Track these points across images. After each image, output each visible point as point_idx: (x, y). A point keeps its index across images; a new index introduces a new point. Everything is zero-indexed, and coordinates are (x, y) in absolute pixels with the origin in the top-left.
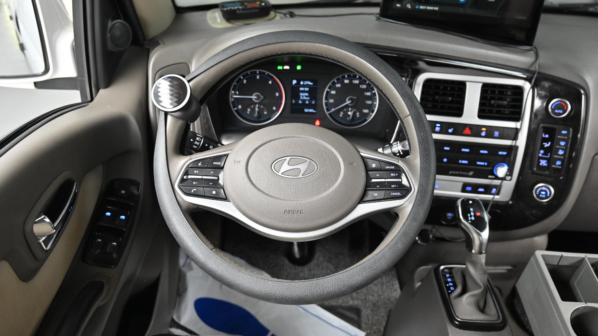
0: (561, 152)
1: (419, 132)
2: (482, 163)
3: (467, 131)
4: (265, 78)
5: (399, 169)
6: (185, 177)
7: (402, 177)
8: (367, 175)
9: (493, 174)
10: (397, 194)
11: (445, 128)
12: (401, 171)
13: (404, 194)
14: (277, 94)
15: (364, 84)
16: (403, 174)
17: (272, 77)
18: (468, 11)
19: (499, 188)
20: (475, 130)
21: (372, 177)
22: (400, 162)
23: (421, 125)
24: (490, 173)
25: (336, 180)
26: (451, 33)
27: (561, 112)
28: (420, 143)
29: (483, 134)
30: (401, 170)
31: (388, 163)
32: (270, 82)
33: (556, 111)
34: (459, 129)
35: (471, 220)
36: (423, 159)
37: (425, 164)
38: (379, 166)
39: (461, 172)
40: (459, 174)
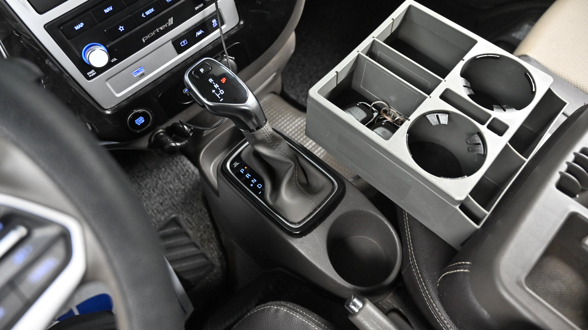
19: (218, 15)
35: (221, 96)
39: (157, 30)
40: (156, 33)
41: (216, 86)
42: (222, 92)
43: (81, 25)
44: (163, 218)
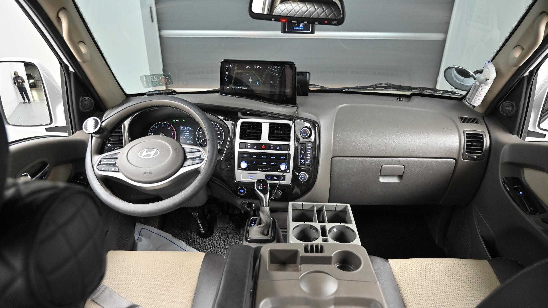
0: (309, 155)
2: (273, 164)
3: (263, 147)
4: (166, 126)
5: (199, 151)
6: (100, 163)
8: (185, 155)
9: (280, 169)
11: (252, 146)
14: (173, 134)
15: (217, 128)
17: (170, 126)
18: (261, 89)
19: (284, 177)
20: (267, 146)
22: (200, 148)
24: (278, 169)
25: (168, 157)
26: (257, 100)
27: (306, 134)
29: (272, 148)
31: (195, 149)
32: (169, 128)
33: (304, 134)
34: (260, 146)
35: (260, 189)
38: (190, 151)
39: (263, 169)
40: (263, 170)
41: (261, 186)
42: (261, 188)
43: (246, 156)
44: (218, 226)
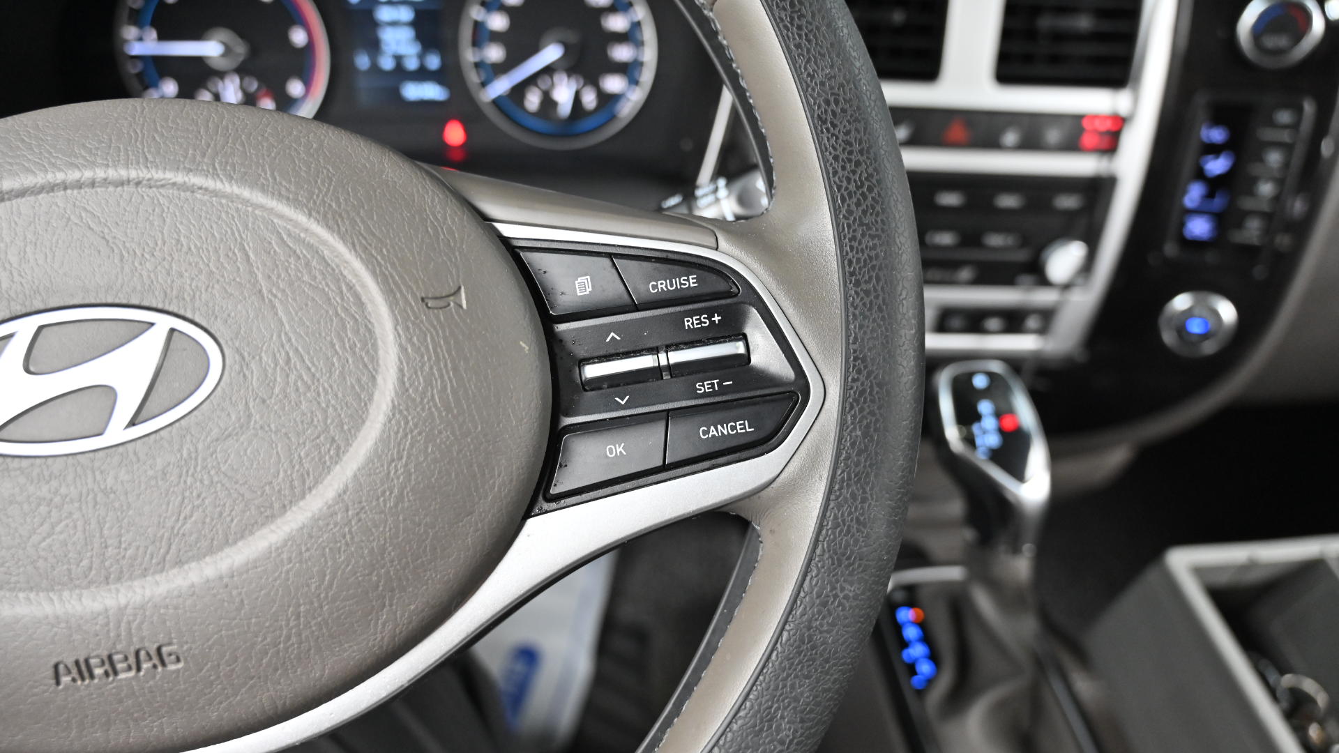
0: (1266, 190)
1: (809, 61)
2: (1002, 240)
5: (721, 286)
7: (748, 331)
8: (553, 346)
9: (1035, 272)
10: (733, 428)
12: (736, 295)
13: (769, 425)
16: (754, 313)
19: (1049, 315)
21: (581, 352)
22: (723, 243)
23: (813, 16)
25: (359, 419)
28: (821, 122)
29: (1011, 138)
30: (734, 289)
31: (658, 260)
36: (850, 212)
37: (863, 235)
38: (612, 290)
